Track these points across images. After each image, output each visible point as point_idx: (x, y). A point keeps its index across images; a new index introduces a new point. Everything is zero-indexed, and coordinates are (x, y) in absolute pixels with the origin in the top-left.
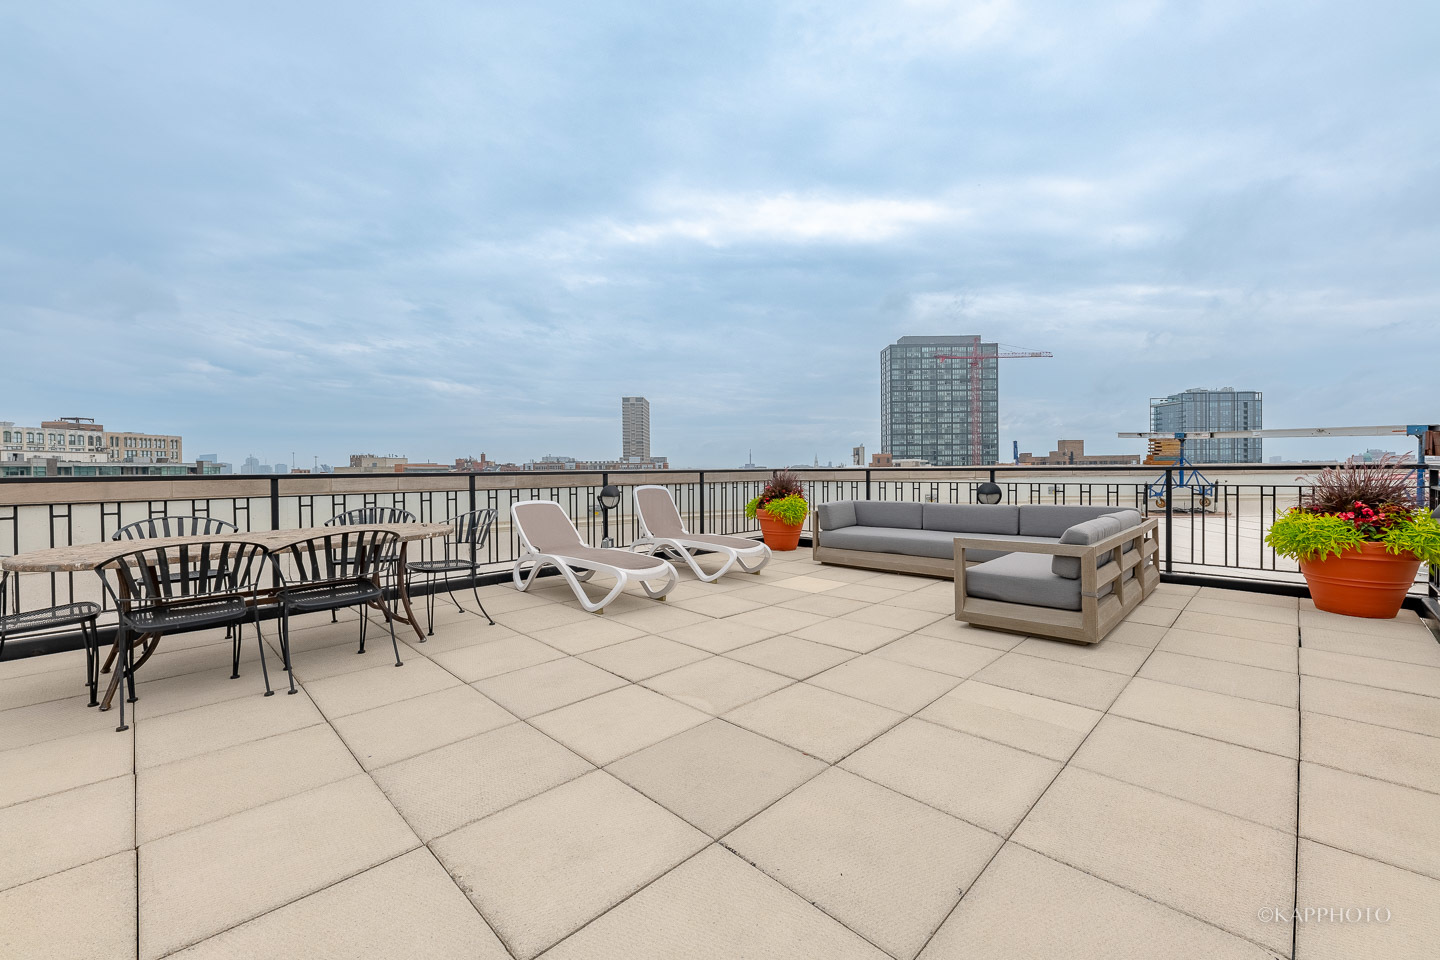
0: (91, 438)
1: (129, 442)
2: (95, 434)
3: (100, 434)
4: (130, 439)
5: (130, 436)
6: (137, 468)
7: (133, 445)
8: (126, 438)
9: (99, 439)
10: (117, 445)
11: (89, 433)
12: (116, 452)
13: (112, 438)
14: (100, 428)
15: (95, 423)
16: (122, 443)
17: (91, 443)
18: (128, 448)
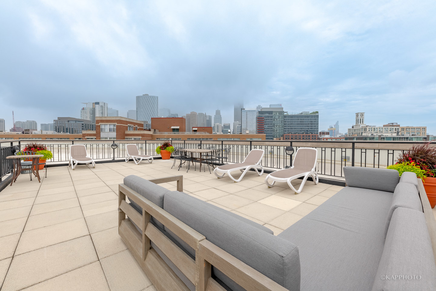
0: (396, 129)
1: (407, 129)
2: (397, 128)
3: (398, 127)
4: (408, 128)
5: (408, 127)
6: (404, 138)
7: (409, 130)
8: (406, 128)
9: (398, 129)
10: (404, 131)
11: (395, 127)
12: (403, 133)
13: (402, 128)
14: (399, 126)
15: (398, 124)
16: (405, 130)
17: (396, 130)
18: (407, 131)
